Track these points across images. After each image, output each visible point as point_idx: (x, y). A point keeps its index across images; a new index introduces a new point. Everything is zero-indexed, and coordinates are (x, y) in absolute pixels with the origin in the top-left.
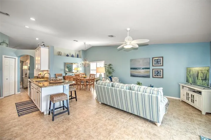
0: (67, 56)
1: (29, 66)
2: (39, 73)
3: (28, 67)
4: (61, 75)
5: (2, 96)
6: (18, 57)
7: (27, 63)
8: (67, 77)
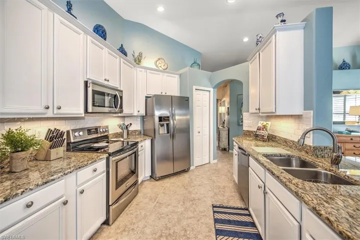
1: (229, 106)
2: (260, 125)
3: (227, 109)
5: (193, 165)
6: (213, 88)
7: (224, 101)
8: (352, 139)
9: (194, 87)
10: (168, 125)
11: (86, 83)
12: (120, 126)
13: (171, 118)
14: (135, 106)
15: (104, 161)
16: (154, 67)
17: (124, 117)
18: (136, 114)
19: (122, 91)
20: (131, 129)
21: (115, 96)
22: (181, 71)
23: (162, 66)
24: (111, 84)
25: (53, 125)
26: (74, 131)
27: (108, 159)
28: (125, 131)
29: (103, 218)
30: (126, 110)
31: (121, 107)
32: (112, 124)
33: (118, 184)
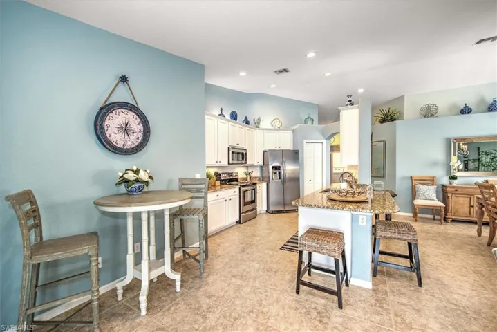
0: (466, 111)
4: (431, 181)
6: (326, 140)
8: (456, 190)
9: (305, 141)
10: (279, 172)
11: (229, 148)
12: (245, 173)
13: (282, 168)
14: (255, 158)
15: (238, 190)
16: (271, 127)
17: (247, 167)
18: (256, 164)
19: (246, 150)
20: (253, 175)
21: (242, 153)
22: (295, 127)
23: (277, 124)
24: (240, 145)
25: (216, 170)
26: (223, 174)
27: (240, 189)
28: (249, 176)
29: (238, 219)
30: (249, 162)
31: (246, 160)
32: (240, 172)
33: (246, 204)
